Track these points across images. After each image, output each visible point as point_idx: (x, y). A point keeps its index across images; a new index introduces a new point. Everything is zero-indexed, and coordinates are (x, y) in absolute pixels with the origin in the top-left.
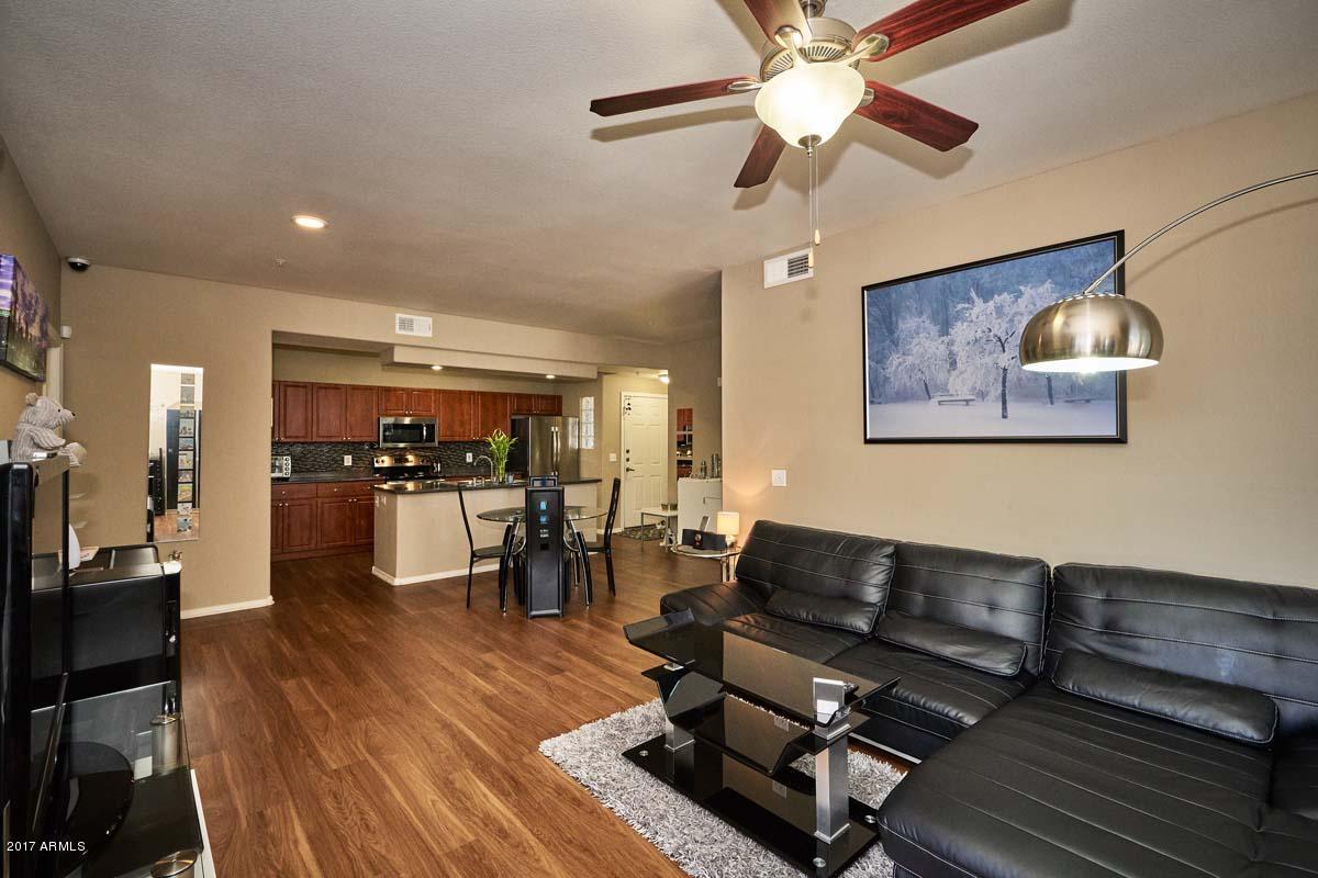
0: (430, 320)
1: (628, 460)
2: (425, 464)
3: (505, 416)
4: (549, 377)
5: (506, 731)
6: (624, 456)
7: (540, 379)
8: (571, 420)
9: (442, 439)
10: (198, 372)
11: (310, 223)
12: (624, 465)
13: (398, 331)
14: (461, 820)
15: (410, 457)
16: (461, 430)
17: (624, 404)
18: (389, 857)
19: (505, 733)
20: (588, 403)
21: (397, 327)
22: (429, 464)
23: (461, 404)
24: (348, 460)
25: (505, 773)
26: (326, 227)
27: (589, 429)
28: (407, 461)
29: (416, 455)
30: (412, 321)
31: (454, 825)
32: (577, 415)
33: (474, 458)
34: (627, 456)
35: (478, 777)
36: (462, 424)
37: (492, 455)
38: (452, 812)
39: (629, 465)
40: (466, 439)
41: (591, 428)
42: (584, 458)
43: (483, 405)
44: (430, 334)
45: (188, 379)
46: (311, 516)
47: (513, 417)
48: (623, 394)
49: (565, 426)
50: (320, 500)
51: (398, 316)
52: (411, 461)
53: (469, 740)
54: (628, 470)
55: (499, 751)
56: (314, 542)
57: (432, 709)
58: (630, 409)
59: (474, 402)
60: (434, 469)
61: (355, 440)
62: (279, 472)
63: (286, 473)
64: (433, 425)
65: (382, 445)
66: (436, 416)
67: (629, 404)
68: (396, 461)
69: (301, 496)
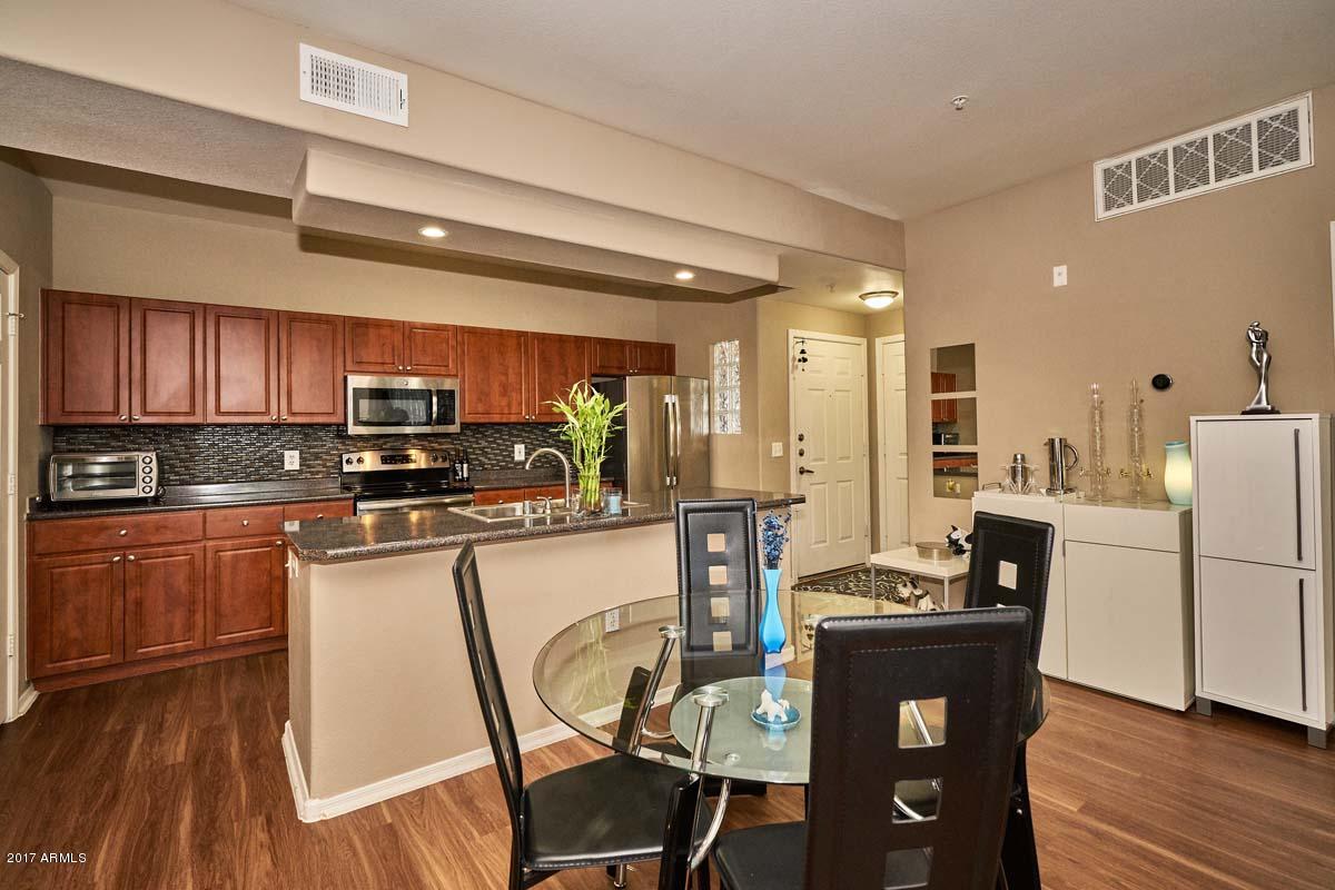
1: (801, 454)
2: (439, 464)
3: (580, 377)
4: (681, 275)
6: (795, 446)
8: (693, 383)
9: (470, 419)
12: (795, 462)
15: (413, 453)
16: (504, 403)
17: (795, 352)
20: (726, 353)
21: (307, 83)
22: (447, 465)
23: (501, 353)
24: (292, 460)
27: (728, 400)
28: (407, 459)
29: (424, 449)
30: (348, 74)
32: (705, 375)
33: (528, 454)
34: (801, 445)
36: (505, 391)
37: (567, 447)
39: (805, 462)
40: (513, 419)
41: (733, 395)
42: (719, 451)
43: (543, 359)
46: (191, 580)
48: (792, 333)
49: (684, 394)
50: (211, 543)
52: (419, 460)
54: (803, 471)
56: (199, 632)
58: (805, 360)
59: (526, 352)
60: (456, 473)
61: (299, 420)
62: (132, 485)
63: (146, 485)
64: (452, 393)
65: (353, 430)
66: (456, 376)
67: (803, 352)
68: (385, 460)
69: (169, 537)
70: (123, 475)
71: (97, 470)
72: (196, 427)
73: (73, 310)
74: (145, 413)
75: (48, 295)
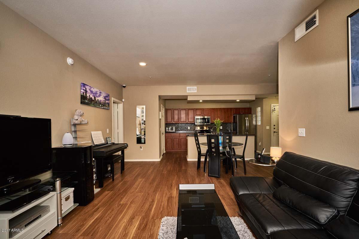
0: (196, 87)
2: (208, 129)
3: (231, 115)
4: (237, 101)
5: (163, 209)
6: (273, 127)
7: (234, 102)
8: (254, 115)
9: (211, 122)
10: (144, 107)
11: (143, 64)
12: (273, 130)
13: (187, 92)
14: (122, 230)
17: (272, 109)
18: (99, 233)
19: (162, 209)
20: (259, 109)
21: (187, 90)
23: (217, 112)
24: (189, 128)
25: (147, 222)
26: (147, 65)
27: (259, 118)
30: (191, 88)
31: (119, 232)
32: (256, 114)
34: (275, 127)
35: (140, 220)
38: (124, 226)
41: (260, 118)
42: (258, 128)
43: (224, 112)
44: (196, 92)
45: (143, 108)
46: (178, 141)
47: (234, 115)
48: (272, 105)
49: (252, 117)
50: (180, 137)
51: (187, 87)
52: (205, 128)
53: (152, 208)
54: (274, 132)
55: (154, 214)
57: (155, 196)
58: (275, 110)
59: (221, 111)
60: (210, 130)
61: (189, 123)
62: (173, 130)
63: (174, 131)
64: (209, 118)
65: (196, 124)
66: (210, 116)
67: (274, 108)
68: (200, 128)
69: (176, 136)
70: (172, 129)
71: (170, 128)
72: (179, 124)
73: (168, 110)
74: (174, 122)
75: (166, 109)
